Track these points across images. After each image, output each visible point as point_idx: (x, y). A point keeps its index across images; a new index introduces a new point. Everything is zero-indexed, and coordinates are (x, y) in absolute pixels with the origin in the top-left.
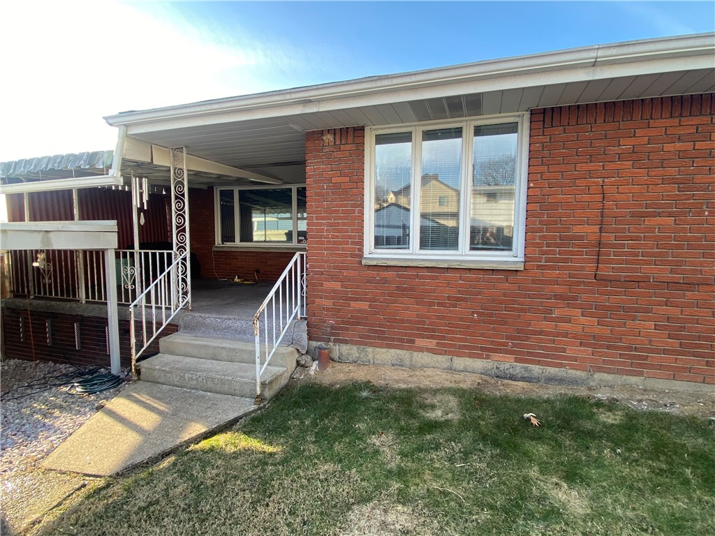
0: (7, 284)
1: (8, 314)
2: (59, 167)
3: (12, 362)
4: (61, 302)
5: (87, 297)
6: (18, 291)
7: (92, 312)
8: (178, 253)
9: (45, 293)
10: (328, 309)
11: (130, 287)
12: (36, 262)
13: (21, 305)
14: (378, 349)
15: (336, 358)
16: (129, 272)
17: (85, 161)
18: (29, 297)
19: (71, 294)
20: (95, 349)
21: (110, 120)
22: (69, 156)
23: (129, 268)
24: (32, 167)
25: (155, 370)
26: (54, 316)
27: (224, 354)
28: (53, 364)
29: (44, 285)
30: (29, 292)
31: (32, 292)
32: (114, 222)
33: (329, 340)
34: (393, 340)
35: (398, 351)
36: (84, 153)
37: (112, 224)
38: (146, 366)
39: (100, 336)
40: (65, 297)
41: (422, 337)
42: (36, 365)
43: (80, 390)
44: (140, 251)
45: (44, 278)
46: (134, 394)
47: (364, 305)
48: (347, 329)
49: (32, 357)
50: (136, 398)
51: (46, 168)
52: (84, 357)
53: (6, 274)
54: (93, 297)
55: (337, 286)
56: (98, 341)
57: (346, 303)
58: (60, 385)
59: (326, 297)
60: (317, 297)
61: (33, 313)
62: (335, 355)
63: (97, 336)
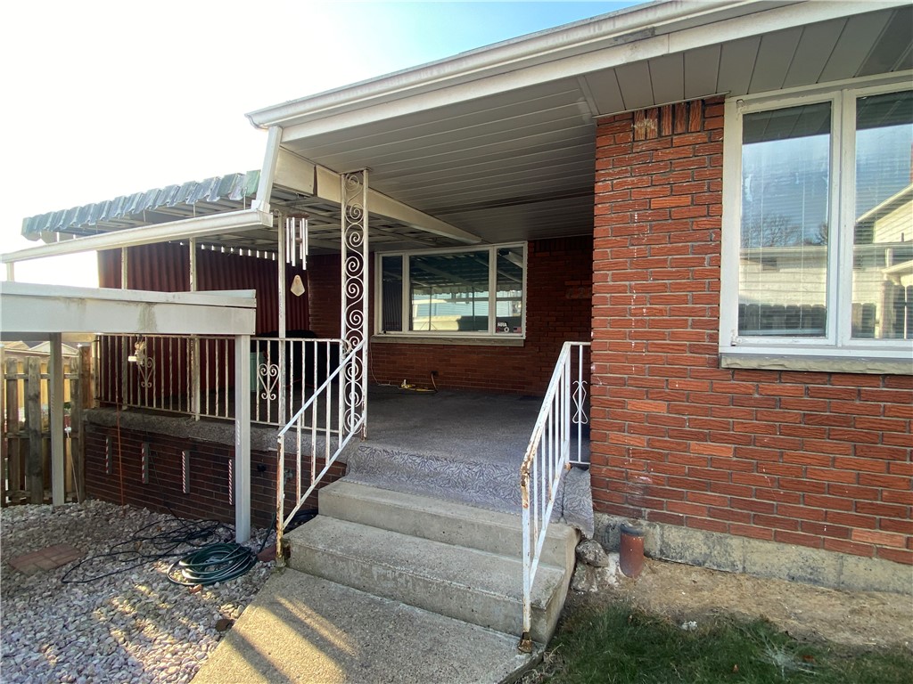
0: (93, 387)
1: (91, 431)
2: (172, 202)
3: (92, 504)
4: (164, 418)
5: (203, 410)
6: (106, 398)
7: (209, 434)
8: (348, 342)
9: (143, 403)
10: (636, 454)
11: (269, 397)
12: (133, 355)
13: (110, 418)
14: (756, 543)
15: (655, 550)
16: (269, 373)
17: (213, 192)
18: (120, 407)
19: (180, 406)
20: (211, 494)
21: (257, 120)
22: (188, 185)
23: (269, 367)
24: (133, 207)
25: (317, 551)
26: (152, 438)
27: (436, 527)
28: (148, 512)
29: (143, 390)
30: (121, 400)
31: (125, 401)
32: (251, 293)
33: (639, 515)
34: (794, 525)
35: (806, 551)
36: (212, 179)
37: (248, 296)
38: (299, 541)
39: (219, 474)
40: (171, 409)
41: (870, 524)
42: (125, 512)
43: (188, 576)
44: (288, 339)
45: (142, 380)
46: (283, 601)
47: (725, 451)
48: (680, 496)
49: (119, 498)
50: (286, 609)
51: (154, 205)
52: (194, 505)
53: (92, 372)
54: (212, 411)
55: (659, 408)
56: (216, 481)
57: (678, 444)
58: (157, 557)
59: (632, 430)
60: (612, 427)
61: (124, 432)
62: (654, 545)
63: (214, 472)
